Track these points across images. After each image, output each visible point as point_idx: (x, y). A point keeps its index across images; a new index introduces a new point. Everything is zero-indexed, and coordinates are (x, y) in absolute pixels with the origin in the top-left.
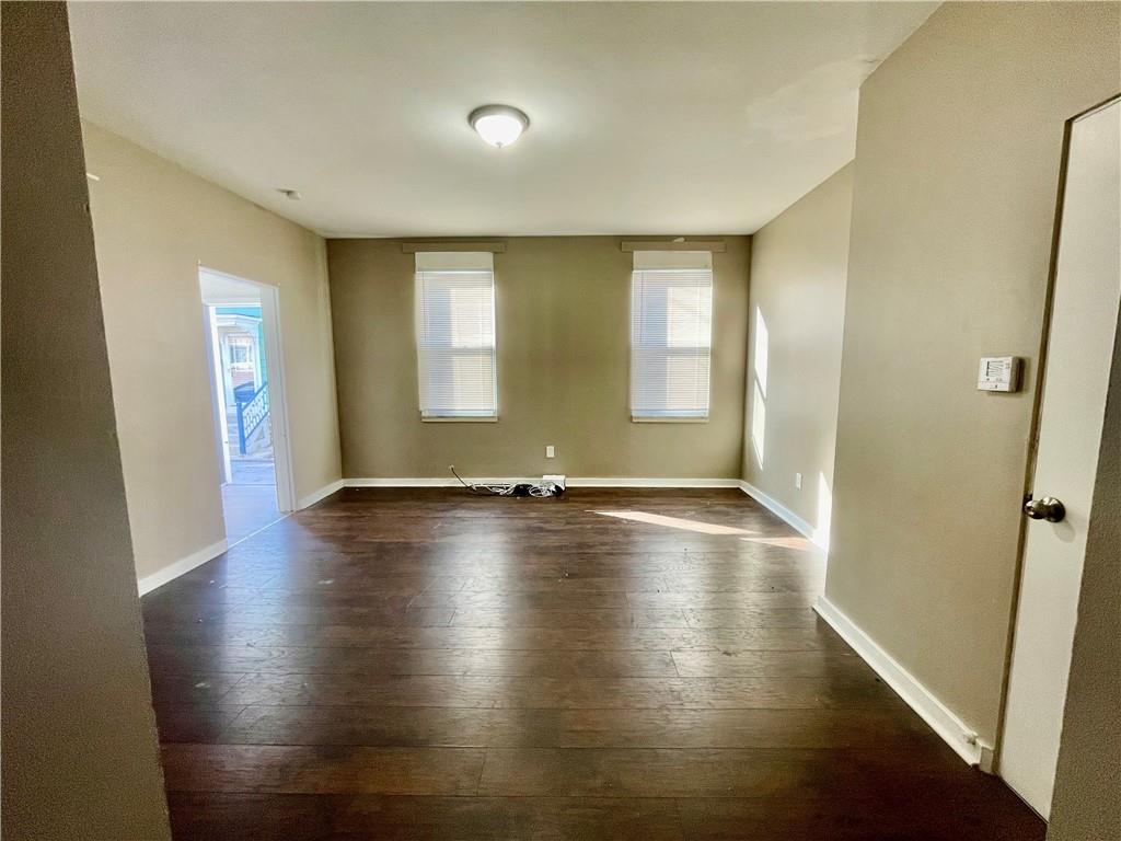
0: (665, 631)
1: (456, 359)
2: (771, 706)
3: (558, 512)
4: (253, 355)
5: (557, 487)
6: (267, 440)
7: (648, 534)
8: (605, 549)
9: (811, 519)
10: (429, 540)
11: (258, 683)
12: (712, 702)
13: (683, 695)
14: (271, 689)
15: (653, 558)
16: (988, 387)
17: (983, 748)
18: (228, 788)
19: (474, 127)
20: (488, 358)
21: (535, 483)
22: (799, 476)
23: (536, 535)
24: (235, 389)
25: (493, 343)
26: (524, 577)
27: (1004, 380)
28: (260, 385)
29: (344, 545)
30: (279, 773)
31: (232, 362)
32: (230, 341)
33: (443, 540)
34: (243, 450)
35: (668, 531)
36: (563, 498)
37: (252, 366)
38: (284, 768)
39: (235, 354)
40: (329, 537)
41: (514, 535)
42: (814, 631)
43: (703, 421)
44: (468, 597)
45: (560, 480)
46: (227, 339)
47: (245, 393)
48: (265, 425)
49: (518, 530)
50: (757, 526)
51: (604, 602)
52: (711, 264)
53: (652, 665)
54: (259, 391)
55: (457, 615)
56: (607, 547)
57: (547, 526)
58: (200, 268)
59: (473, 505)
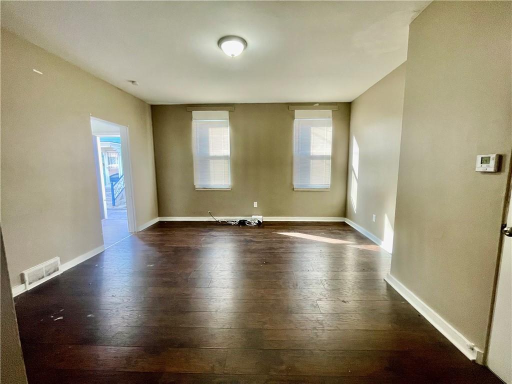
0: (313, 290)
1: (211, 161)
2: (367, 328)
3: (260, 233)
4: (118, 161)
5: (259, 221)
6: (124, 200)
7: (302, 243)
8: (282, 250)
9: (380, 236)
10: (200, 246)
11: (117, 315)
12: (338, 326)
13: (324, 322)
14: (123, 318)
15: (305, 255)
16: (481, 170)
17: (478, 352)
18: (101, 369)
19: (220, 47)
20: (226, 161)
21: (248, 219)
22: (374, 216)
23: (249, 243)
24: (110, 177)
25: (229, 153)
26: (244, 264)
27: (491, 166)
28: (122, 175)
29: (159, 248)
30: (125, 361)
31: (109, 164)
32: (108, 155)
33: (206, 246)
34: (114, 204)
35: (312, 242)
36: (261, 226)
37: (118, 166)
38: (128, 359)
39: (111, 161)
40: (152, 245)
41: (239, 244)
42: (385, 290)
43: (328, 190)
44: (218, 273)
45: (261, 218)
46: (106, 154)
47: (114, 178)
48: (124, 193)
49: (240, 241)
50: (354, 240)
51: (283, 276)
52: (331, 117)
53: (308, 307)
54: (121, 177)
55: (212, 282)
56: (284, 250)
57: (255, 240)
58: (91, 117)
59: (219, 229)
